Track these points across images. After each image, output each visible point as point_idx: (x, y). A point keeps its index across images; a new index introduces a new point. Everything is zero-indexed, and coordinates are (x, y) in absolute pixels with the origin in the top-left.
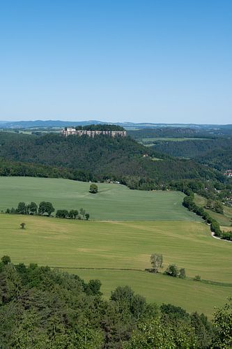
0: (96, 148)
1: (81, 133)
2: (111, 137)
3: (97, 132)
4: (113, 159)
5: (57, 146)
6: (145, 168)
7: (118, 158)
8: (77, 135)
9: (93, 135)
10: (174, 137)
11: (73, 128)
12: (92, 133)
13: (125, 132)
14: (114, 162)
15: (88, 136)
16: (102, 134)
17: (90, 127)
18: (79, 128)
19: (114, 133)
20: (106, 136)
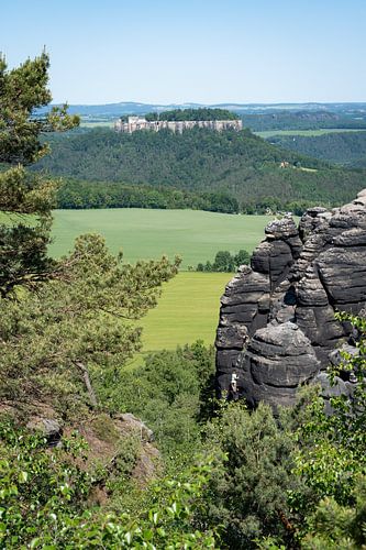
0: (189, 153)
1: (157, 126)
2: (215, 131)
3: (187, 123)
4: (228, 172)
5: (117, 151)
6: (297, 187)
7: (236, 170)
8: (151, 131)
9: (181, 129)
10: (300, 129)
11: (141, 117)
12: (177, 126)
13: (240, 122)
14: (232, 177)
15: (170, 130)
16: (197, 126)
17: (174, 115)
18: (151, 117)
19: (219, 125)
20: (205, 130)
